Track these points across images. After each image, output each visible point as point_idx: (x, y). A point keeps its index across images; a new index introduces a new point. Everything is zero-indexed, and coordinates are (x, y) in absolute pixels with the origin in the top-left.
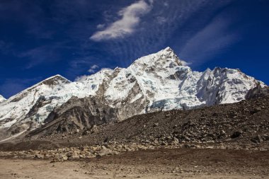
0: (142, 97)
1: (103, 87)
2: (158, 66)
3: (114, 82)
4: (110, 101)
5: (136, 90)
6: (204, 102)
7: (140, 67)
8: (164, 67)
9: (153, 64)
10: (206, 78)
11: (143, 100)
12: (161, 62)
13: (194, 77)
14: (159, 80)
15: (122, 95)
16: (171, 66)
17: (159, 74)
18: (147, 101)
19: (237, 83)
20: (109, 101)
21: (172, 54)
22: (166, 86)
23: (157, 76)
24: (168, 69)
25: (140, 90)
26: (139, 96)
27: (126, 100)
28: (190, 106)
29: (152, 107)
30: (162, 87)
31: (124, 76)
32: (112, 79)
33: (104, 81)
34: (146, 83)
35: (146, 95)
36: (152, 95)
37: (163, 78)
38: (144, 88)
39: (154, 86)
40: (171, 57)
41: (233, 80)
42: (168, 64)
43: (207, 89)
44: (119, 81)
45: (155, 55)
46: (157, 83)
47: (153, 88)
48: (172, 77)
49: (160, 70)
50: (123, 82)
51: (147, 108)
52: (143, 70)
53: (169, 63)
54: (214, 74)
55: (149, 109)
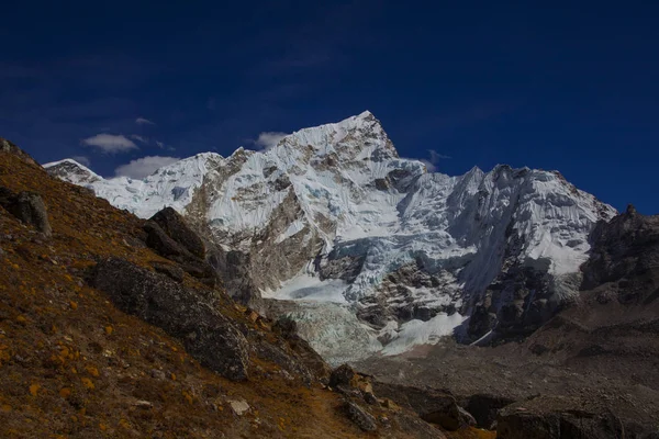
0: (306, 230)
1: (204, 197)
2: (344, 155)
3: (231, 185)
4: (223, 235)
5: (290, 211)
6: (472, 250)
7: (298, 153)
8: (359, 158)
9: (331, 148)
10: (473, 190)
11: (308, 237)
12: (351, 145)
13: (437, 187)
14: (346, 190)
15: (255, 219)
16: (376, 157)
17: (345, 174)
18: (318, 240)
19: (560, 204)
20: (220, 233)
21: (378, 129)
22: (365, 206)
23: (342, 180)
24: (370, 164)
25: (300, 212)
26: (298, 226)
27: (265, 236)
28: (436, 257)
29: (331, 256)
30: (355, 208)
31: (260, 172)
32: (226, 176)
33: (206, 179)
34: (315, 194)
35: (314, 224)
36: (329, 226)
37: (356, 185)
38: (311, 207)
39: (335, 203)
40: (374, 136)
41: (550, 196)
42: (367, 152)
43: (477, 218)
44: (245, 184)
45: (335, 126)
46: (341, 197)
47: (332, 209)
48: (380, 185)
49: (349, 164)
50: (255, 186)
51: (319, 257)
52: (306, 161)
53: (372, 149)
54: (495, 180)
55: (324, 263)
